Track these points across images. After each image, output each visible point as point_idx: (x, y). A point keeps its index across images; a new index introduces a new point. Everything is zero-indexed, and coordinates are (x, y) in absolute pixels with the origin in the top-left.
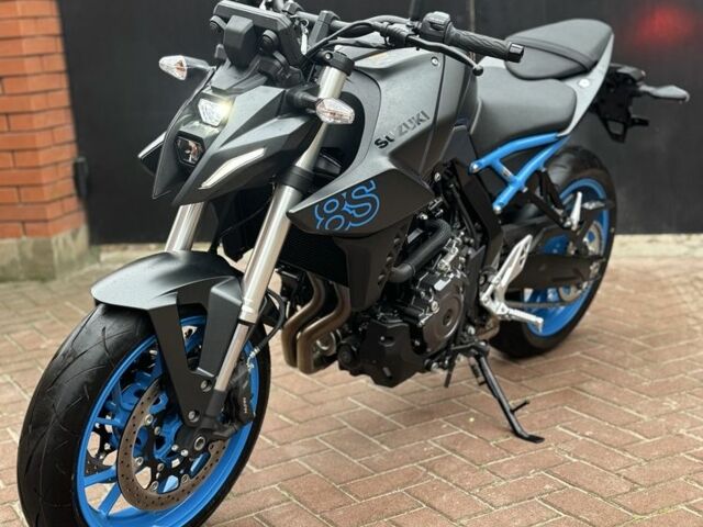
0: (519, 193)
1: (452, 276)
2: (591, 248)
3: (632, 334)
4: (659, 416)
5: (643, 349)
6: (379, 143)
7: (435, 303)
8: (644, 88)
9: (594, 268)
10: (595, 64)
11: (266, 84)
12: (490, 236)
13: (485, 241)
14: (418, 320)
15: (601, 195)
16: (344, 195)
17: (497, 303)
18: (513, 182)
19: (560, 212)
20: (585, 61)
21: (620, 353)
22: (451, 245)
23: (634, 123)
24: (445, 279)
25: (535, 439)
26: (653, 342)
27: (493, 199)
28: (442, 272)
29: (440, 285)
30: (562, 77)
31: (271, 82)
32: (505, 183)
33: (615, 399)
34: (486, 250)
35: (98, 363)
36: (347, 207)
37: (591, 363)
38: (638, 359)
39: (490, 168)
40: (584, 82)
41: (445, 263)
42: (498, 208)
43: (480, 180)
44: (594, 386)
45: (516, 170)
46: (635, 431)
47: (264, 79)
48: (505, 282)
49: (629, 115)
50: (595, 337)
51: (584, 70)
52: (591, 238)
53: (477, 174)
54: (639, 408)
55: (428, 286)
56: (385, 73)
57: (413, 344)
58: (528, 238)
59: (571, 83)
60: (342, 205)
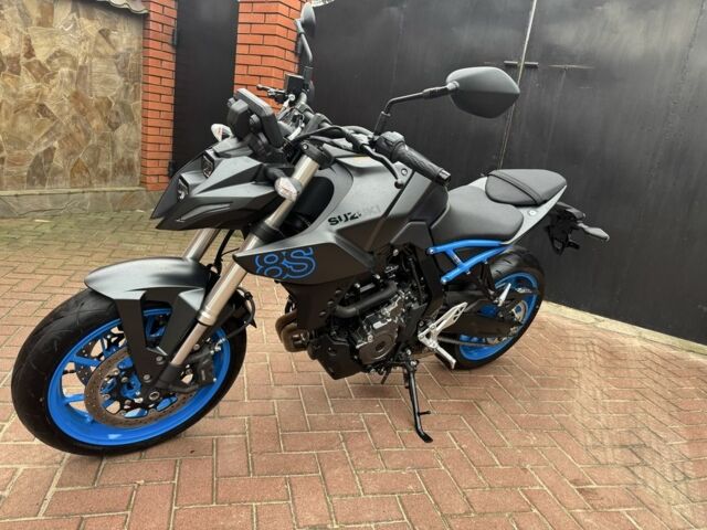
0: (464, 273)
1: (389, 320)
2: (516, 315)
3: (532, 372)
4: (519, 447)
5: (534, 386)
6: (333, 221)
7: (371, 336)
8: (581, 225)
9: (514, 330)
10: (545, 202)
11: (251, 156)
12: (433, 298)
13: (428, 300)
14: (356, 344)
15: (534, 284)
16: (284, 253)
17: (431, 340)
18: (460, 267)
19: (492, 292)
20: (536, 198)
21: (518, 384)
22: (395, 300)
23: (570, 244)
24: (383, 322)
25: (427, 439)
26: (543, 383)
27: (444, 274)
28: (383, 316)
29: (378, 325)
30: (518, 205)
31: (253, 156)
32: (455, 266)
33: (497, 422)
34: (427, 307)
35: (69, 327)
36: (285, 262)
37: (497, 386)
38: (528, 392)
39: (444, 253)
40: (533, 212)
41: (387, 311)
42: (444, 281)
43: (435, 261)
44: (488, 406)
45: (464, 260)
46: (496, 456)
47: (250, 152)
48: (439, 328)
49: (567, 239)
50: (508, 367)
51: (536, 204)
52: (518, 310)
53: (433, 255)
54: (508, 435)
55: (370, 323)
56: (362, 171)
57: (353, 358)
58: (464, 304)
59: (524, 211)
60: (281, 259)
